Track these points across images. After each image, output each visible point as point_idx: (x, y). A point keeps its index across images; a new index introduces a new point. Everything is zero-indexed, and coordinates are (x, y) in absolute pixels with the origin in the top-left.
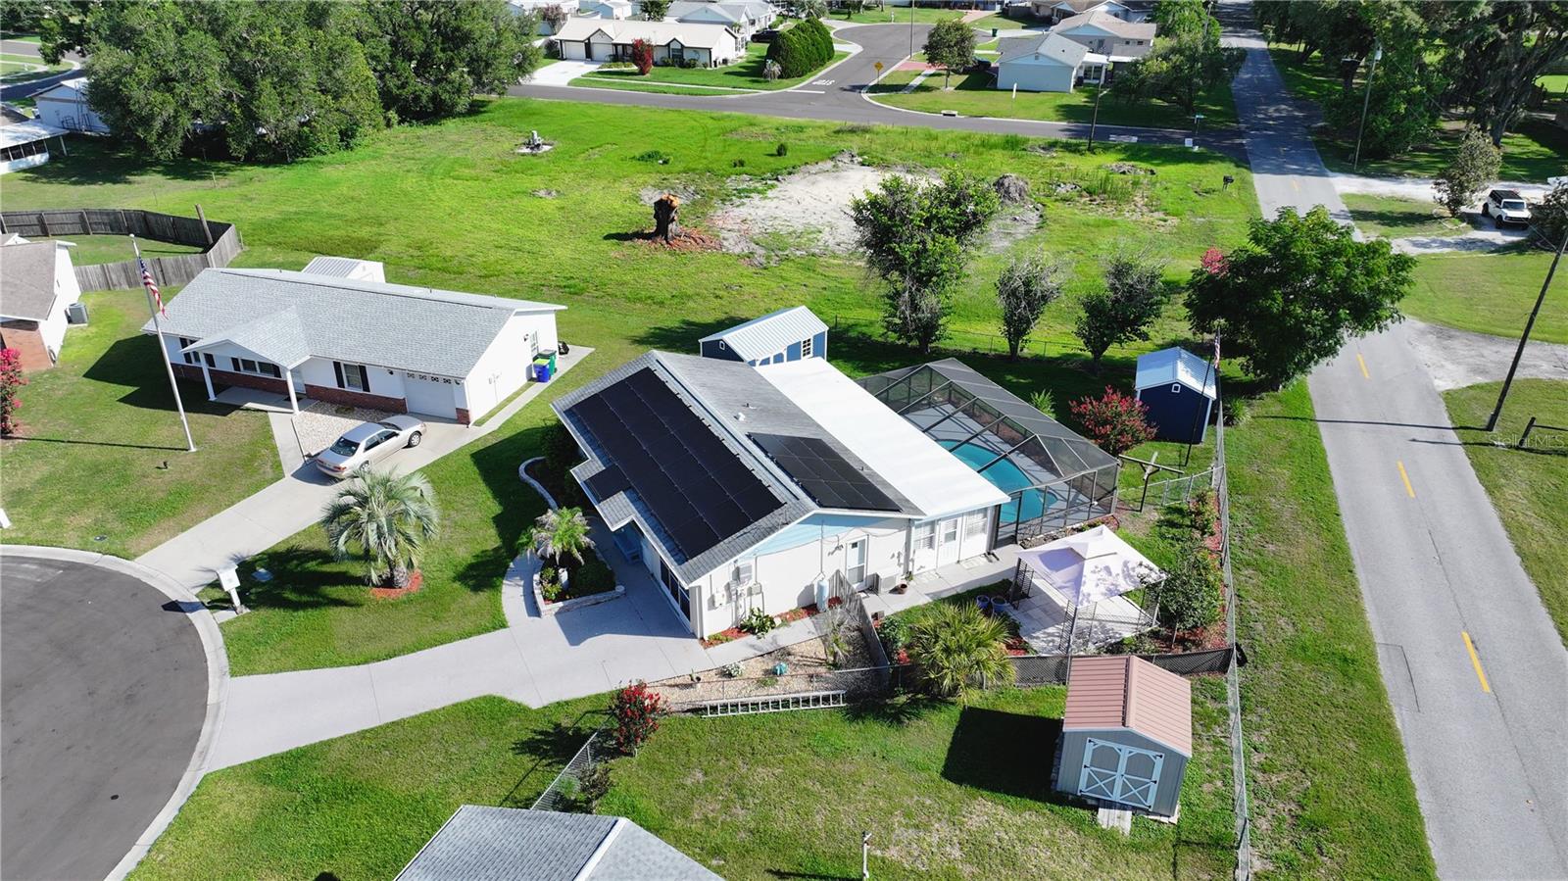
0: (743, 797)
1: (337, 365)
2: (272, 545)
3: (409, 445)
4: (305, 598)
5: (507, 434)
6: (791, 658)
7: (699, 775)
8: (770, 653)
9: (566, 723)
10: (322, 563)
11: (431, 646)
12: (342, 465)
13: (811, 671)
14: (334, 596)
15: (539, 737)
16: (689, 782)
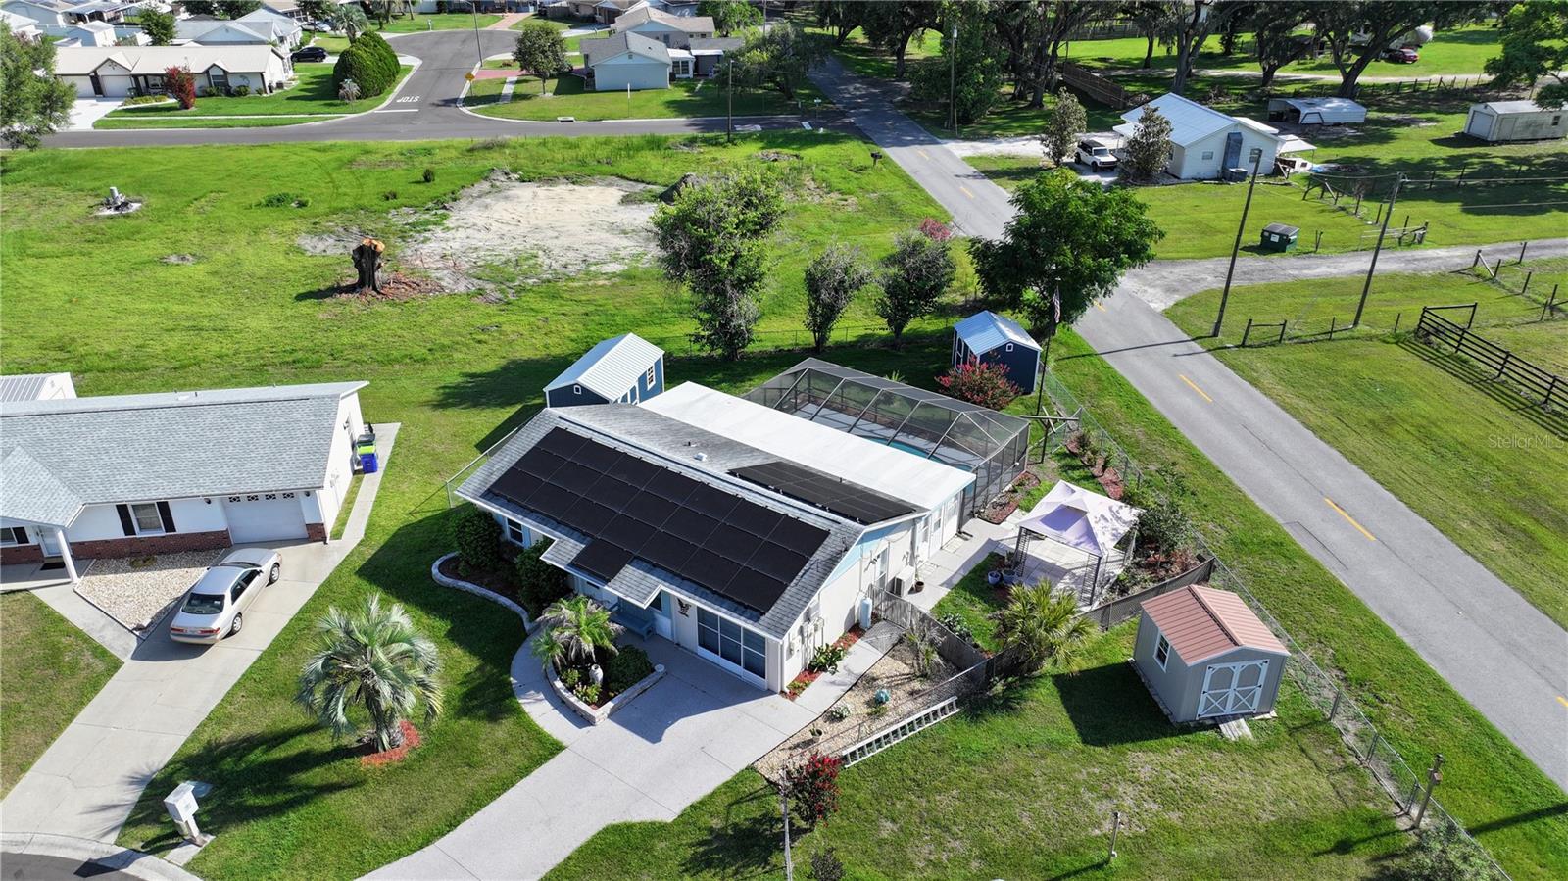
0: (947, 829)
1: (122, 510)
2: (176, 749)
3: (271, 582)
4: (280, 797)
5: (380, 540)
6: (879, 682)
7: (889, 825)
8: (855, 684)
9: (717, 823)
10: (269, 749)
11: (493, 798)
12: (214, 627)
13: (908, 688)
14: (318, 781)
15: (701, 849)
16: (884, 835)
